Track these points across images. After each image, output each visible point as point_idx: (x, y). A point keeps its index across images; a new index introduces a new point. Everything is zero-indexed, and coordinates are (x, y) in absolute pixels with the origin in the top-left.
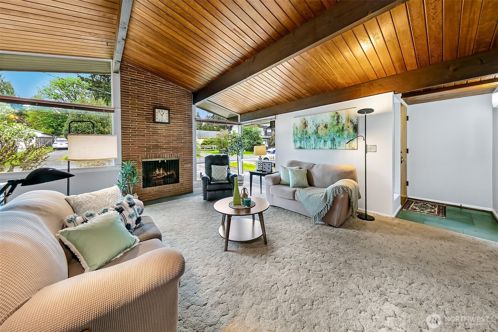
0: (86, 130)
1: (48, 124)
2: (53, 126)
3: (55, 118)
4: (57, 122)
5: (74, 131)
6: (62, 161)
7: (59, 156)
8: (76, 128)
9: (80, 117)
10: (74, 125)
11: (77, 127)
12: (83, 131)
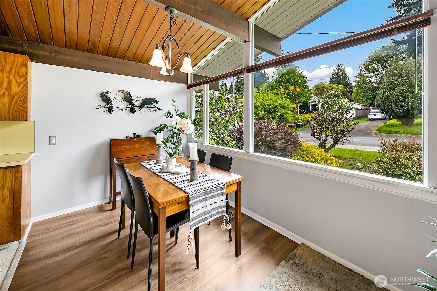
0: (399, 98)
1: (366, 97)
2: (370, 98)
3: (372, 91)
4: (373, 94)
5: (385, 101)
6: (373, 132)
7: (371, 127)
8: (388, 97)
9: (392, 84)
10: (385, 93)
11: (388, 95)
12: (396, 100)
